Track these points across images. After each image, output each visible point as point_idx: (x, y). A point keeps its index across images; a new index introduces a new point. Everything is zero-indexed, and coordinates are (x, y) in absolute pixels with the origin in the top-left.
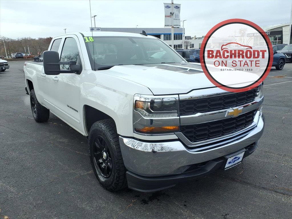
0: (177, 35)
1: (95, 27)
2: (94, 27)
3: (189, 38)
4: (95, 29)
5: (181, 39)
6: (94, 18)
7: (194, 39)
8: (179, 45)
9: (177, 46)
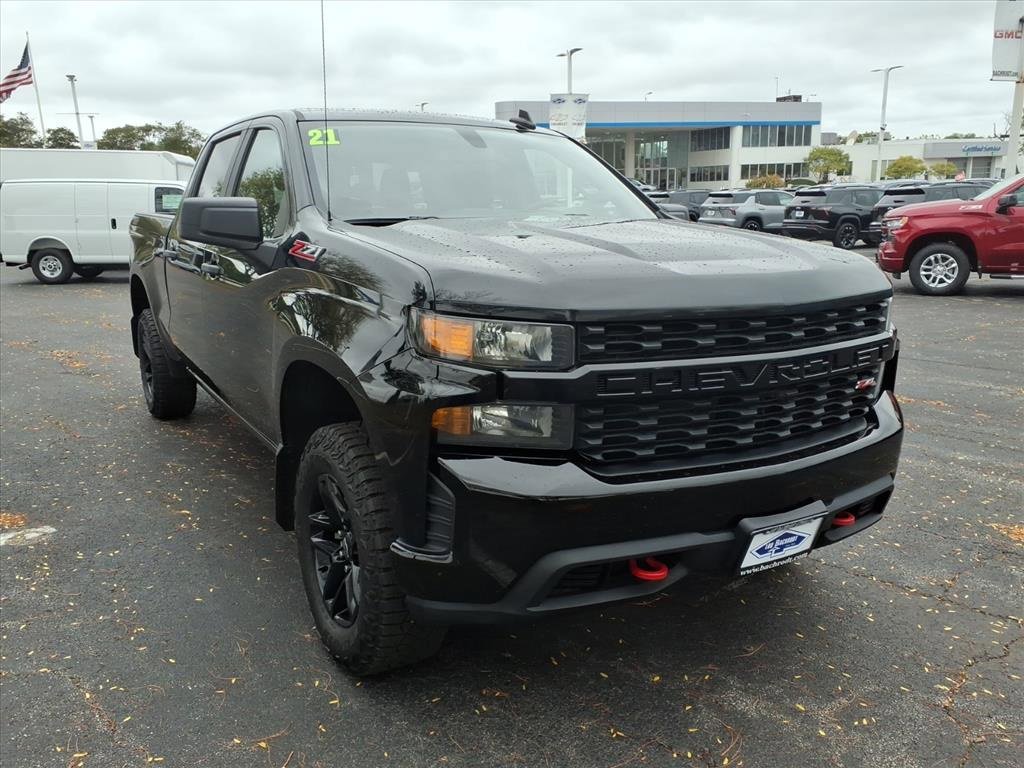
0: (791, 129)
1: (571, 94)
2: (566, 92)
3: (830, 138)
4: (570, 100)
5: (808, 142)
6: (566, 57)
7: (851, 142)
8: (797, 166)
9: (789, 167)
